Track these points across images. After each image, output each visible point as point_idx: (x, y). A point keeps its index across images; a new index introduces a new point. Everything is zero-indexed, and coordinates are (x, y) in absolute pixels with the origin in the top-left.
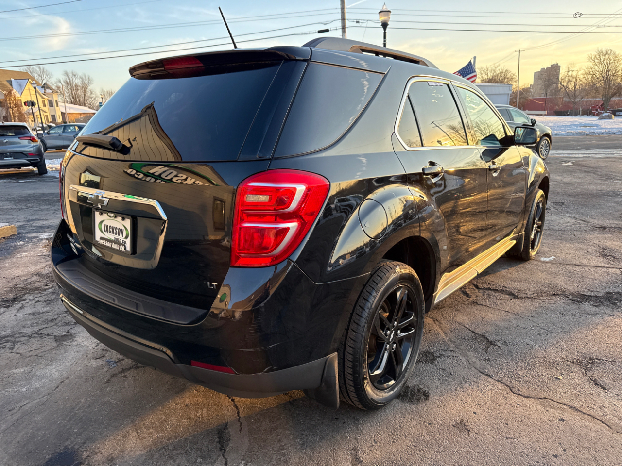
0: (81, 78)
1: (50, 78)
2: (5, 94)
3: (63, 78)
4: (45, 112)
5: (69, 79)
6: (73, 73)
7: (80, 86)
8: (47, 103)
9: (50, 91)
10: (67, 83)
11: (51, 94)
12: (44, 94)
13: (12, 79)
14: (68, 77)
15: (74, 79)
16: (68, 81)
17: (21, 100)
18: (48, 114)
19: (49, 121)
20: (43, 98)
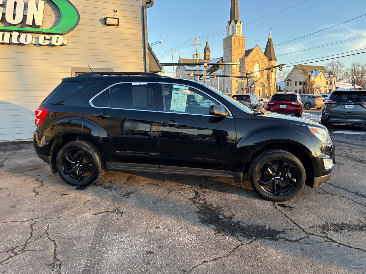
0: (362, 67)
1: (342, 68)
2: (307, 78)
3: (350, 67)
4: (326, 87)
5: (355, 68)
6: (358, 64)
7: (360, 72)
8: (329, 82)
9: (332, 76)
10: (352, 70)
11: (333, 77)
12: (328, 78)
13: (313, 70)
14: (354, 66)
15: (358, 67)
16: (354, 69)
17: (314, 81)
18: (327, 88)
19: (328, 92)
20: (327, 80)
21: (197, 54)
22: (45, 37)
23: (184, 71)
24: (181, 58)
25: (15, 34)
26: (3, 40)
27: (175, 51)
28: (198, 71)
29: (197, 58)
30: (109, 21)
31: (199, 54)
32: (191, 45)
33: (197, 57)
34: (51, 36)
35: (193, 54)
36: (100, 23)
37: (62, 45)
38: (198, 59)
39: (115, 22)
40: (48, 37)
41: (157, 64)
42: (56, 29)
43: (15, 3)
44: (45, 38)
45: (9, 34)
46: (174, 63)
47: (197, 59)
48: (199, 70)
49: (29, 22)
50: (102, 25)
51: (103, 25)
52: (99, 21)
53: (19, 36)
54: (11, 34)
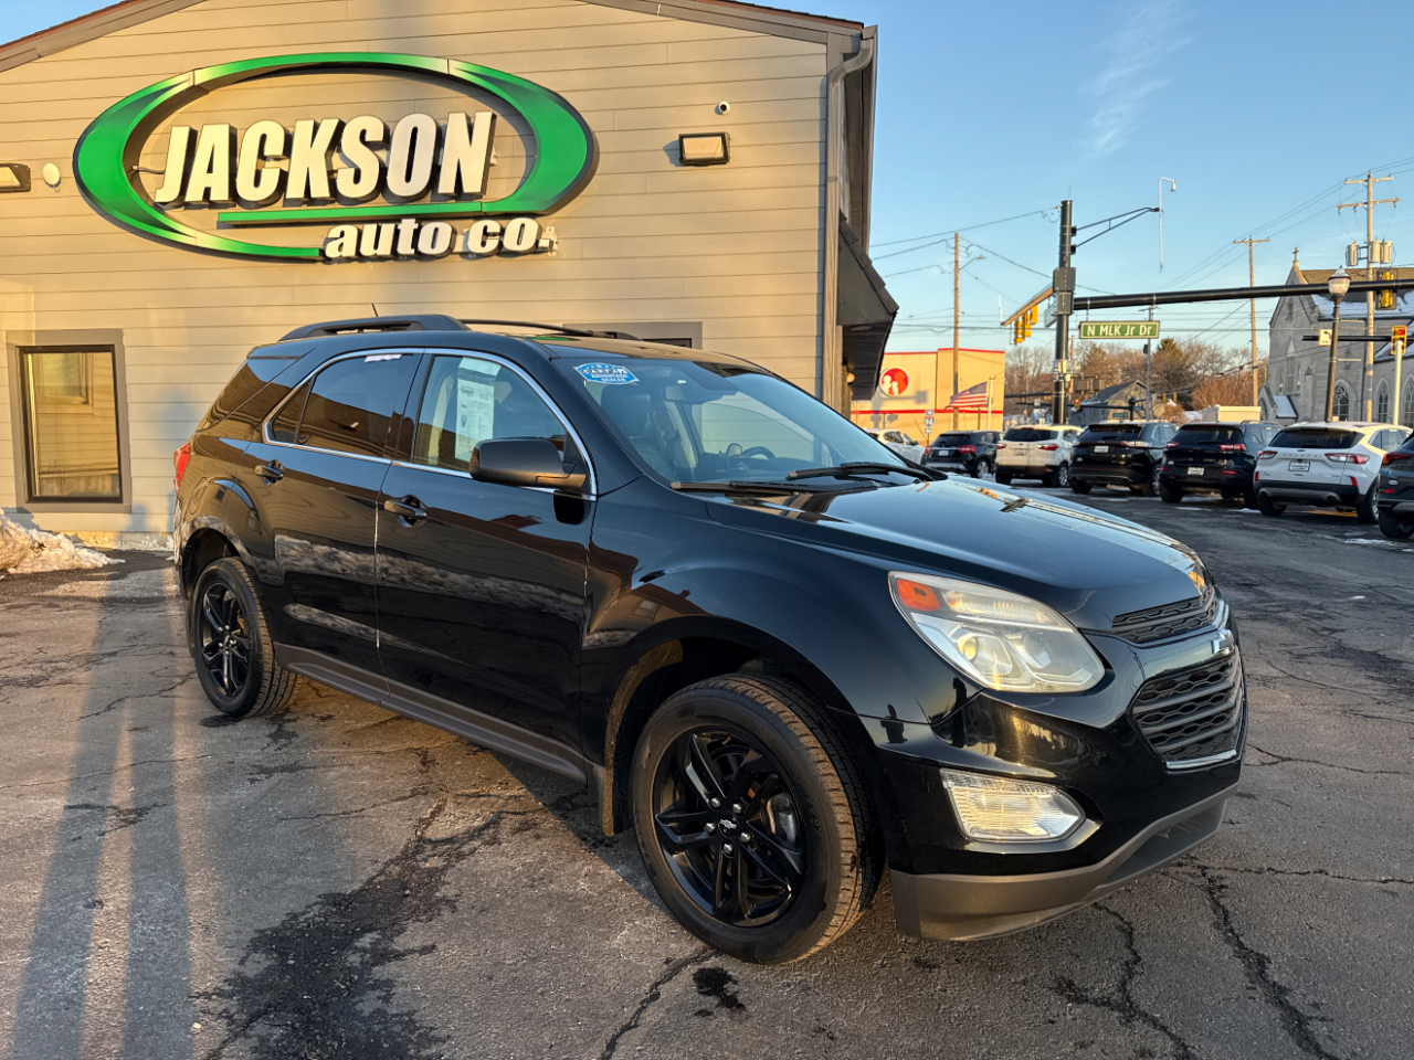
21: (1369, 245)
22: (485, 228)
23: (1311, 323)
24: (1302, 266)
25: (408, 227)
26: (376, 247)
27: (1268, 240)
28: (1372, 322)
29: (1369, 263)
30: (693, 149)
31: (1383, 244)
32: (1340, 207)
33: (1370, 260)
34: (504, 222)
35: (1349, 247)
36: (667, 159)
37: (536, 250)
38: (1378, 265)
39: (713, 148)
40: (494, 226)
41: (874, 293)
42: (518, 200)
43: (415, 131)
44: (485, 233)
45: (392, 226)
46: (1255, 285)
47: (1372, 266)
48: (1375, 319)
49: (446, 185)
50: (673, 165)
51: (677, 166)
52: (664, 153)
53: (417, 233)
54: (396, 226)
